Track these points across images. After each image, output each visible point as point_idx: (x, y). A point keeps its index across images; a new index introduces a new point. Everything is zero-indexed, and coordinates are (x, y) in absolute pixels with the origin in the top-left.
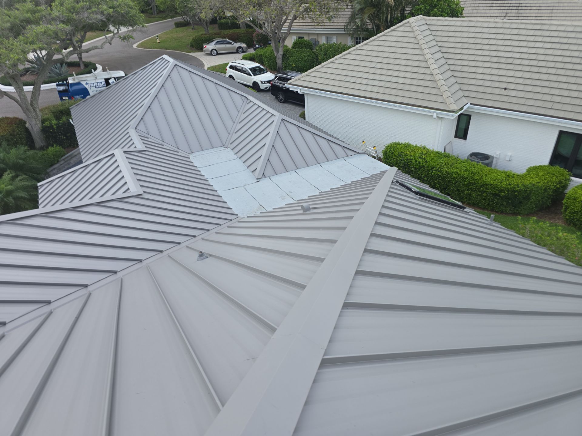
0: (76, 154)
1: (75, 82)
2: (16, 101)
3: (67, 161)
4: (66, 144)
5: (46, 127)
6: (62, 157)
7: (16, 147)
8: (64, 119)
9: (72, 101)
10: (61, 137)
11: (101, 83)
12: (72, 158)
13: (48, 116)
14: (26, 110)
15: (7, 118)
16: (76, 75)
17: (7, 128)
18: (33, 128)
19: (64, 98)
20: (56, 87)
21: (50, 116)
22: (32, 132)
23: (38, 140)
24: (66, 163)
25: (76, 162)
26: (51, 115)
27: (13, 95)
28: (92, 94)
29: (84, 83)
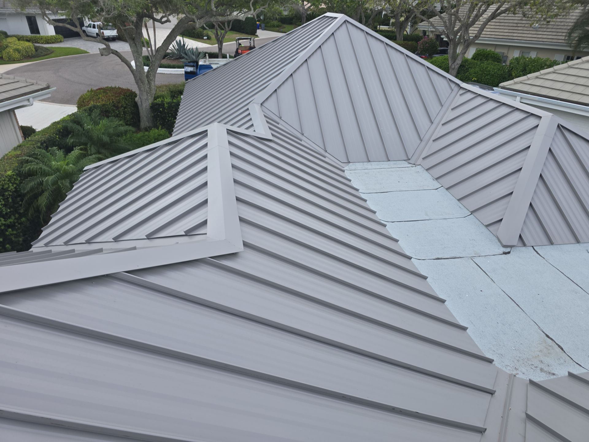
1: (205, 64)
5: (157, 104)
10: (170, 119)
13: (163, 93)
18: (143, 103)
22: (140, 108)
23: (145, 119)
26: (167, 93)
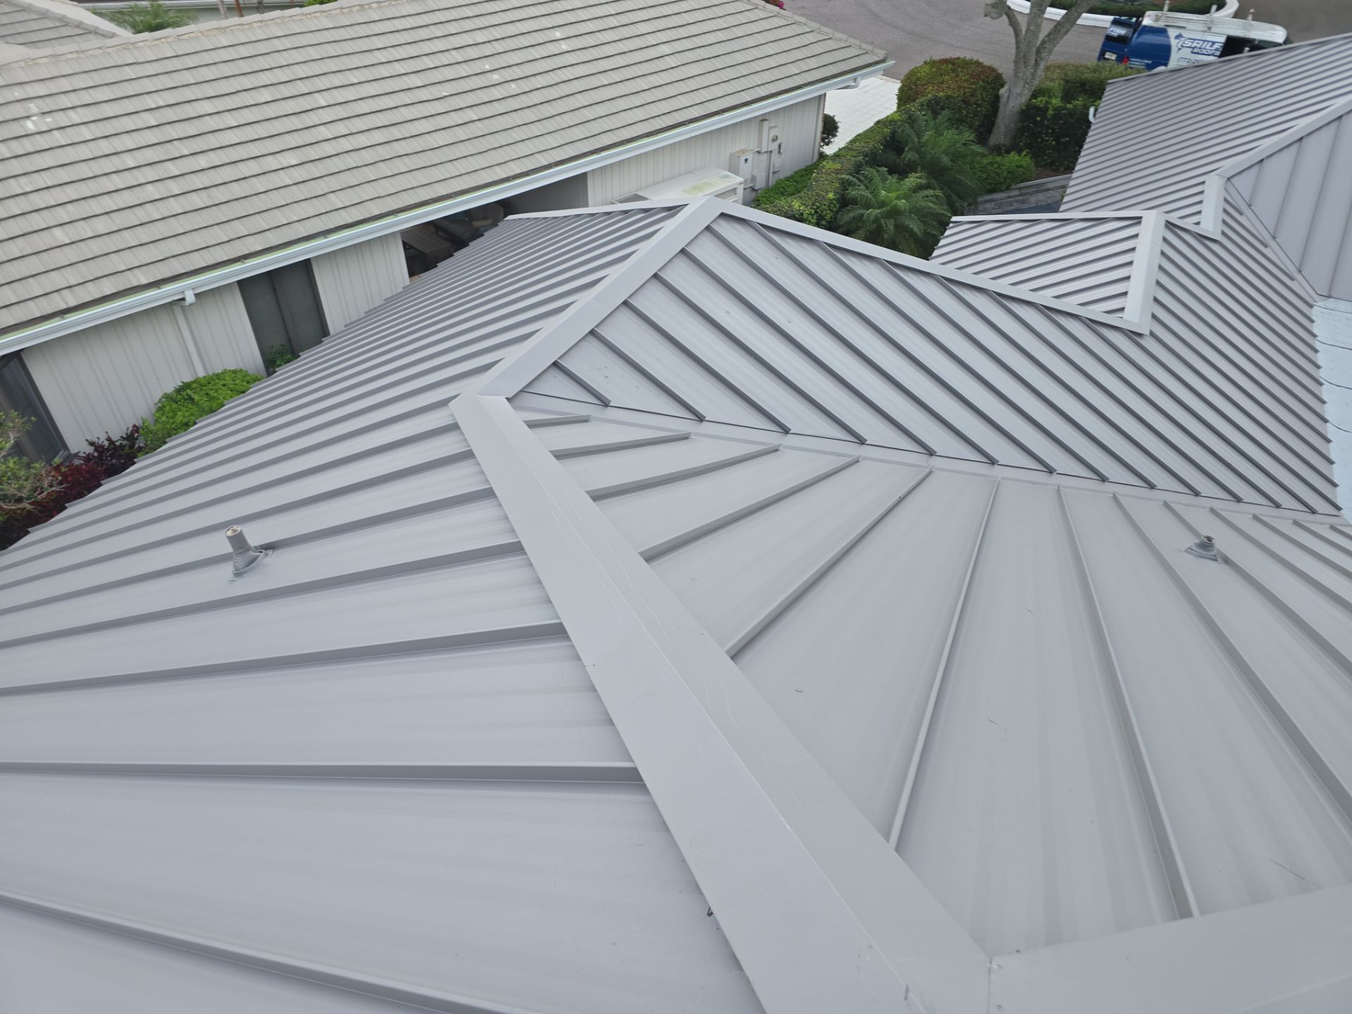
0: (1050, 186)
1: (1156, 25)
2: (1017, 33)
3: (1025, 194)
4: (1046, 158)
5: (1034, 108)
6: (1022, 181)
7: (957, 128)
8: (1079, 102)
9: (1122, 67)
10: (1047, 138)
11: (1214, 43)
12: (1037, 192)
13: (1052, 84)
14: (1021, 59)
15: (978, 64)
16: (1170, 10)
17: (965, 84)
18: (1010, 101)
19: (1108, 55)
20: (1108, 25)
21: (1056, 85)
22: (1001, 108)
23: (1002, 129)
24: (1020, 198)
25: (1040, 204)
26: (1060, 84)
27: (1020, 18)
28: (1173, 64)
29: (1172, 33)
